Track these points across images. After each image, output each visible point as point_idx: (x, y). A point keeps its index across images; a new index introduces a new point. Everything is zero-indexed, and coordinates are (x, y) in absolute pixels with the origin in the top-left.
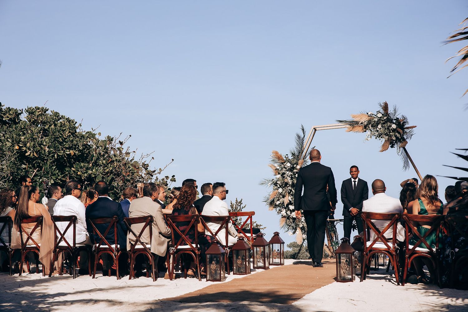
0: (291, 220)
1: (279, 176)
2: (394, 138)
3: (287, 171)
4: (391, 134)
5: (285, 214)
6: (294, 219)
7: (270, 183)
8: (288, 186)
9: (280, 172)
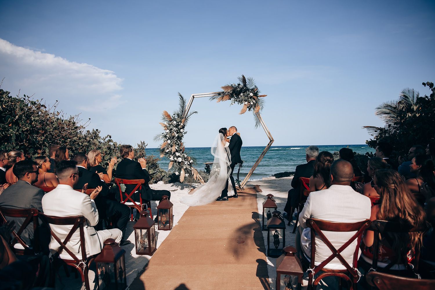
0: (177, 164)
1: (168, 131)
2: (252, 103)
3: (174, 127)
4: (249, 100)
5: (173, 159)
6: (179, 163)
7: (161, 137)
8: (175, 138)
9: (169, 128)
